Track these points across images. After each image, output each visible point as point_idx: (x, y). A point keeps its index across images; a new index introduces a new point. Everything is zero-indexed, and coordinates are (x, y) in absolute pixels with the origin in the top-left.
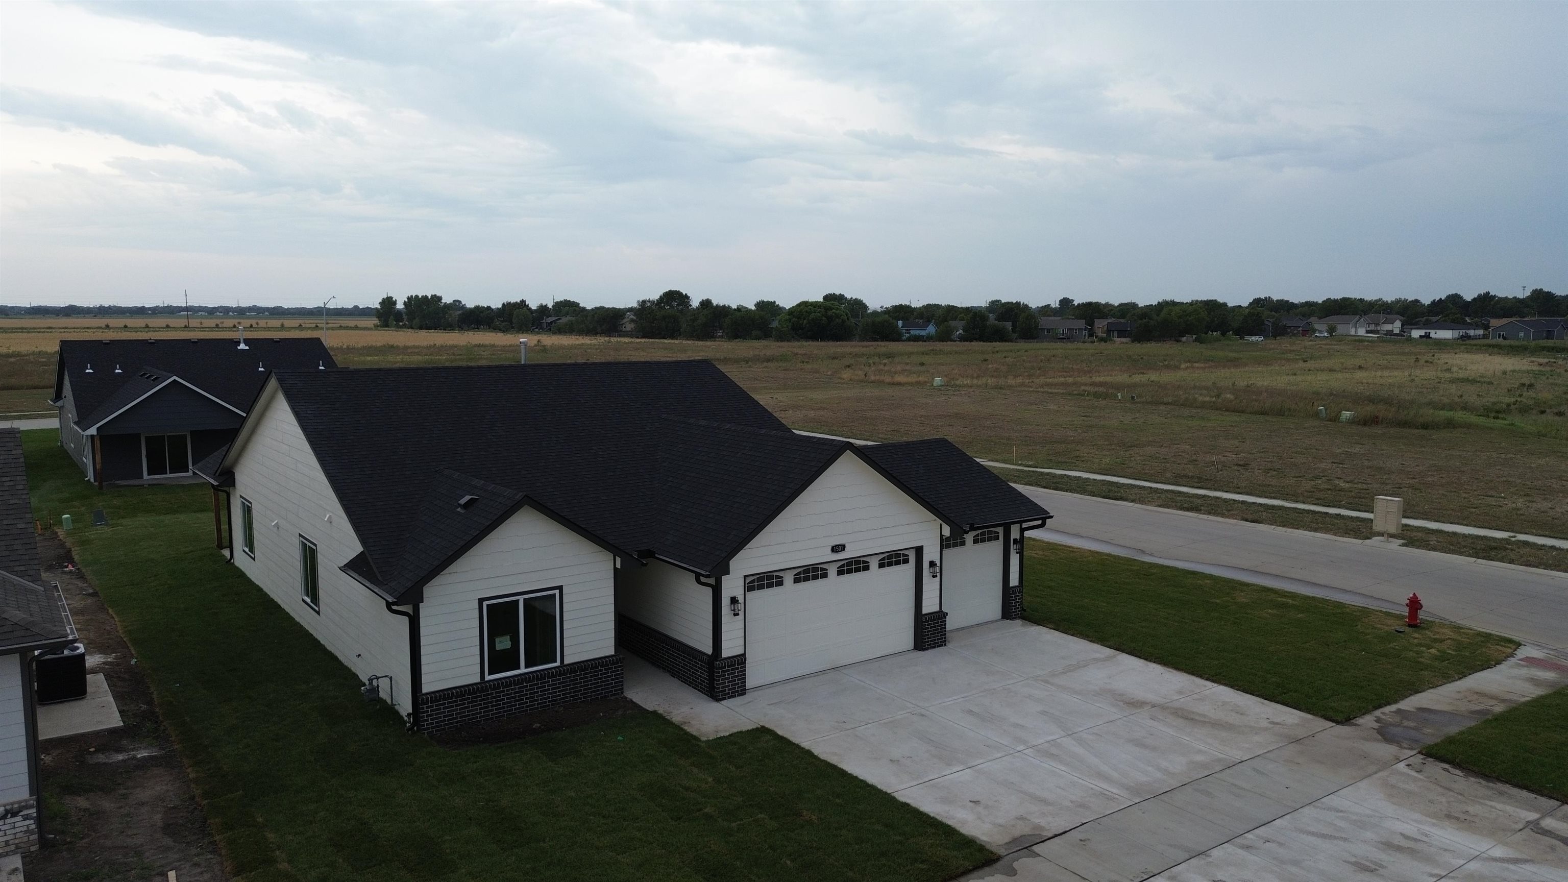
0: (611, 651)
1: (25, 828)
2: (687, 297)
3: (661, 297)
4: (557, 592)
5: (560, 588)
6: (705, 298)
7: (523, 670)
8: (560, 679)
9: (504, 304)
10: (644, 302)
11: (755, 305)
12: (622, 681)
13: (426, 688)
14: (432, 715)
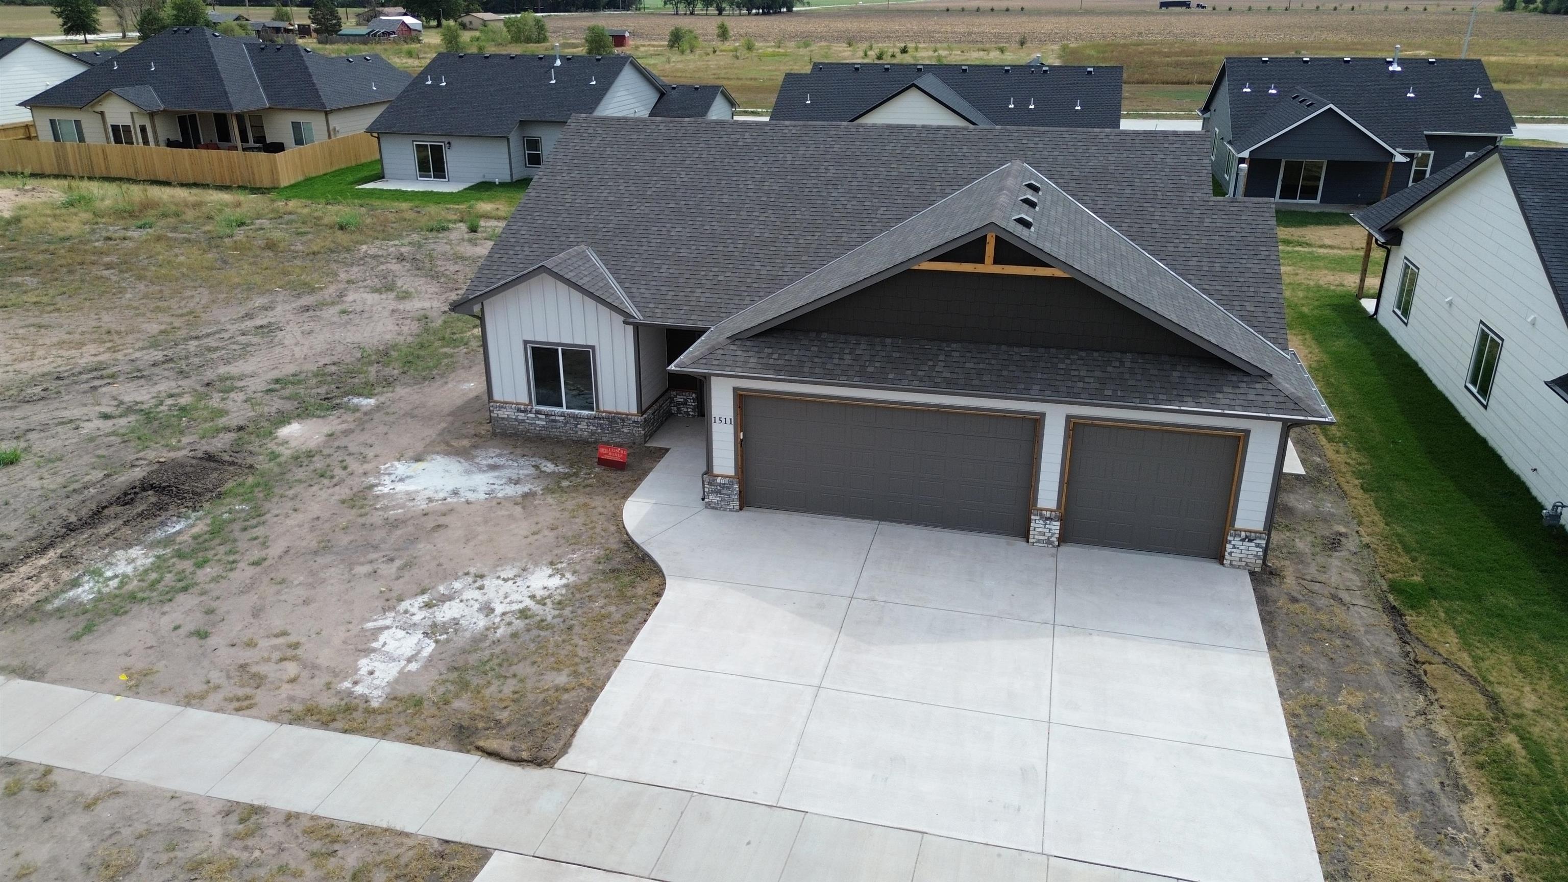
1: (1255, 553)
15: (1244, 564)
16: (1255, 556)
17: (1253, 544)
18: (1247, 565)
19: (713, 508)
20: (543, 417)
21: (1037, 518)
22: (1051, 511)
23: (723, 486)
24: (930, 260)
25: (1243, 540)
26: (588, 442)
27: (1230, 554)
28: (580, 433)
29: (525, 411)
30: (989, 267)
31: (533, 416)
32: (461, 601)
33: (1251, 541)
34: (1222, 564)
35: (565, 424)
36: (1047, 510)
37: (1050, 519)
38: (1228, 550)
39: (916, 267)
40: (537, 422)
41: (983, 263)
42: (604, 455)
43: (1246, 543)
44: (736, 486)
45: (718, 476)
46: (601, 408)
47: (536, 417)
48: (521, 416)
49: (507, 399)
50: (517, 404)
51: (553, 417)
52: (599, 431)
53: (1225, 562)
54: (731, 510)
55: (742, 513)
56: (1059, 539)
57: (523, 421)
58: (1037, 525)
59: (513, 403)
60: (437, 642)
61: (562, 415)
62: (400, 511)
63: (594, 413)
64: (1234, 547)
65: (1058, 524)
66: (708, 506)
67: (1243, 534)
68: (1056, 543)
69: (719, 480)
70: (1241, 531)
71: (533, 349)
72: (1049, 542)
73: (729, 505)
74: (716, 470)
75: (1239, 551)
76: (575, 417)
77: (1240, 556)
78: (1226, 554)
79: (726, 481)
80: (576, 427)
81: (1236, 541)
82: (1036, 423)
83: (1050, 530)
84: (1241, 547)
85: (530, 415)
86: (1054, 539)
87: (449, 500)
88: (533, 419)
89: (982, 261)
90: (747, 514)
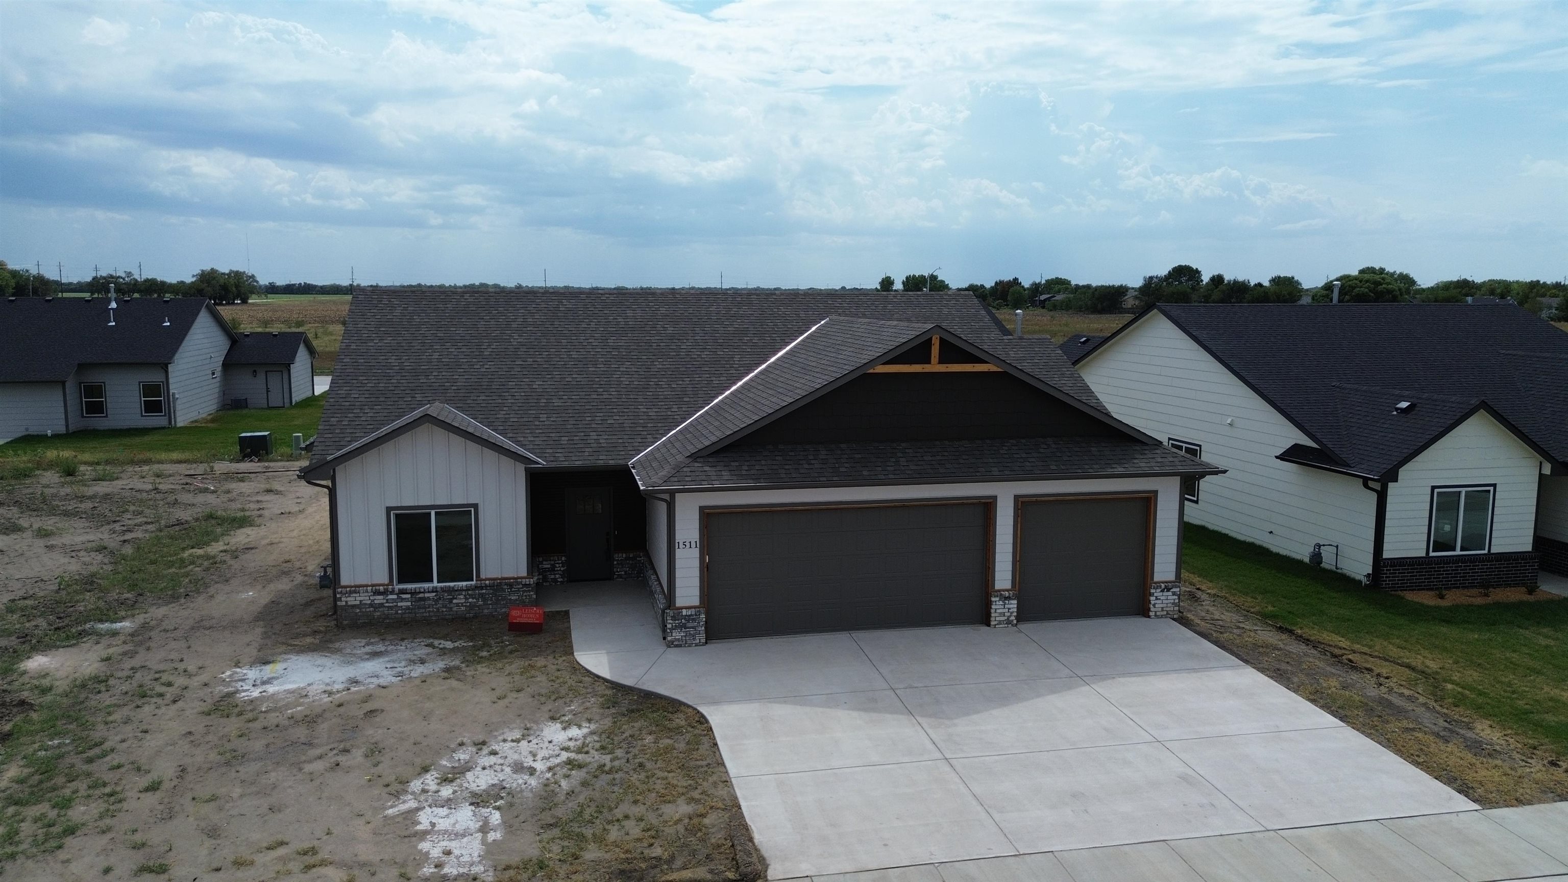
0: (1529, 548)
1: (1172, 601)
2: (1197, 272)
3: (1169, 272)
4: (1492, 489)
5: (1494, 485)
6: (1216, 273)
7: (1458, 552)
8: (1487, 565)
9: (996, 282)
10: (1151, 278)
11: (1270, 281)
12: (1537, 576)
13: (1386, 555)
14: (1389, 577)
15: (1165, 613)
16: (1173, 604)
17: (1170, 593)
18: (1168, 614)
19: (677, 646)
20: (408, 596)
21: (997, 599)
22: (1007, 590)
23: (688, 618)
24: (883, 364)
25: (1162, 591)
26: (466, 619)
27: (1154, 605)
28: (455, 609)
29: (385, 593)
30: (935, 367)
31: (395, 597)
32: (484, 768)
33: (1168, 590)
34: (1149, 617)
35: (436, 601)
36: (1004, 591)
37: (1009, 598)
38: (1153, 602)
39: (871, 371)
40: (399, 604)
41: (930, 363)
42: (515, 618)
43: (1165, 594)
44: (703, 616)
45: (682, 608)
46: (483, 576)
47: (399, 598)
48: (379, 599)
49: (359, 582)
50: (373, 586)
51: (421, 595)
52: (481, 603)
53: (1151, 614)
54: (697, 645)
55: (708, 646)
56: (1017, 618)
57: (381, 605)
58: (997, 606)
59: (367, 586)
60: (498, 808)
61: (434, 590)
62: (299, 708)
63: (474, 583)
64: (1157, 599)
65: (1015, 602)
66: (670, 645)
67: (1163, 585)
68: (1015, 622)
69: (684, 612)
70: (1159, 582)
71: (397, 516)
72: (1009, 622)
73: (694, 639)
74: (679, 602)
75: (1160, 601)
76: (450, 591)
77: (1161, 606)
78: (1151, 606)
79: (693, 611)
80: (451, 602)
81: (1158, 593)
82: (988, 506)
83: (1009, 609)
84: (1162, 598)
85: (391, 597)
86: (1013, 618)
87: (353, 689)
88: (394, 600)
89: (928, 361)
90: (716, 647)
